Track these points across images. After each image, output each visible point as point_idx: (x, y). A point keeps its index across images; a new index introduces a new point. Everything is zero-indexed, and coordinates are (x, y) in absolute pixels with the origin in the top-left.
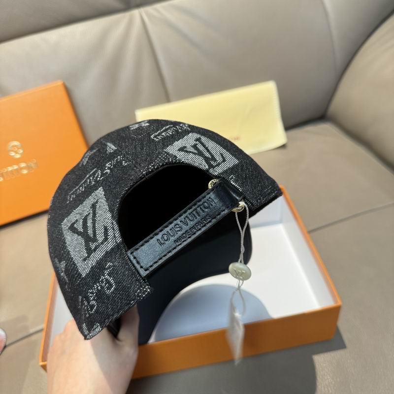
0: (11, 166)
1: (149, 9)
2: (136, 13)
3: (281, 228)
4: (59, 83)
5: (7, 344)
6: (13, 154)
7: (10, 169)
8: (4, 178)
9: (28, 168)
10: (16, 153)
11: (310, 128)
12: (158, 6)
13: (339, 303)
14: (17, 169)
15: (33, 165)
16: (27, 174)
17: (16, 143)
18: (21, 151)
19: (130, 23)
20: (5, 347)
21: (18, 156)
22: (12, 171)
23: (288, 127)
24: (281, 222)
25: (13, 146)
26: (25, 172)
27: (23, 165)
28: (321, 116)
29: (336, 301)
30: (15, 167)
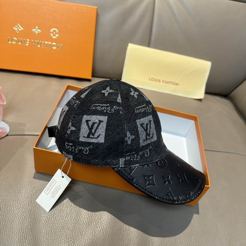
3: (184, 139)
5: (9, 134)
8: (41, 46)
11: (217, 98)
14: (50, 44)
15: (60, 46)
16: (55, 50)
18: (57, 35)
20: (7, 135)
21: (54, 37)
24: (185, 136)
26: (54, 48)
27: (54, 44)
28: (226, 95)
30: (50, 43)
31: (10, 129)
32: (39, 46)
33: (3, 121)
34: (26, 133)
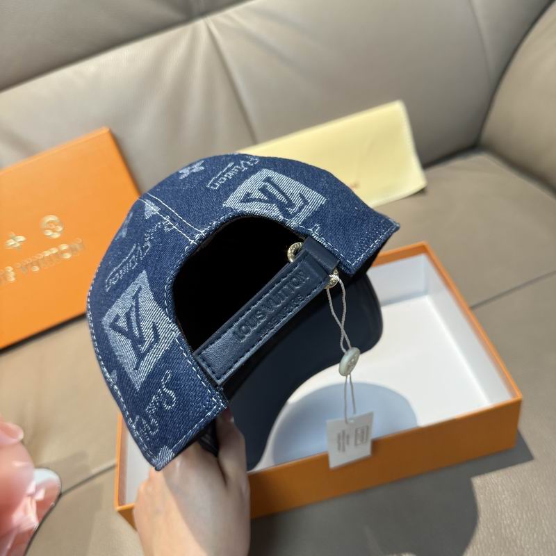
0: (47, 249)
1: (219, 17)
2: (201, 24)
3: (427, 301)
4: (105, 130)
5: (63, 490)
6: (49, 233)
7: (47, 254)
8: (40, 268)
9: (71, 250)
10: (54, 231)
11: (458, 163)
12: (232, 12)
13: (519, 396)
14: (56, 253)
15: (77, 246)
16: (70, 260)
17: (52, 218)
18: (60, 229)
19: (194, 40)
20: (60, 495)
21: (56, 236)
22: (50, 256)
23: (426, 164)
24: (426, 292)
25: (49, 223)
26: (68, 256)
27: (64, 247)
28: (473, 144)
29: (513, 394)
30: (54, 251)
31: (60, 478)
32: (36, 269)
33: (39, 467)
34: (94, 471)
